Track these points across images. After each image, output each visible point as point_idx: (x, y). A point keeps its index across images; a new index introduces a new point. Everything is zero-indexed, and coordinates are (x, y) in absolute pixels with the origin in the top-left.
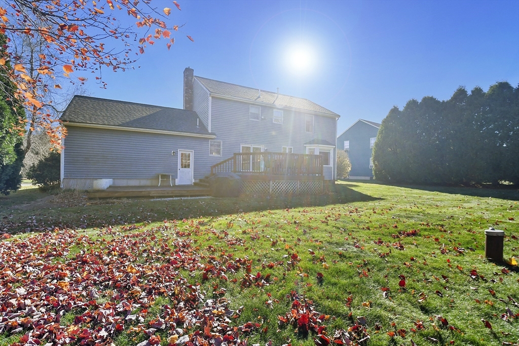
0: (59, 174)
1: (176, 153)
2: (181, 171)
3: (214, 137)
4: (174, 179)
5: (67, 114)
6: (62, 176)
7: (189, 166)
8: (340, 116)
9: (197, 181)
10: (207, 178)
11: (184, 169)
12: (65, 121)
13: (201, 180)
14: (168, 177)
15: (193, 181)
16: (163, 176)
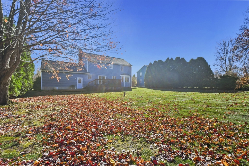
0: (40, 86)
1: (77, 79)
2: (78, 84)
3: (89, 73)
4: (76, 87)
5: (42, 67)
6: (41, 86)
7: (81, 83)
8: (132, 66)
9: (84, 87)
10: (87, 86)
11: (79, 84)
12: (42, 69)
13: (85, 87)
14: (74, 86)
15: (82, 87)
16: (73, 86)
